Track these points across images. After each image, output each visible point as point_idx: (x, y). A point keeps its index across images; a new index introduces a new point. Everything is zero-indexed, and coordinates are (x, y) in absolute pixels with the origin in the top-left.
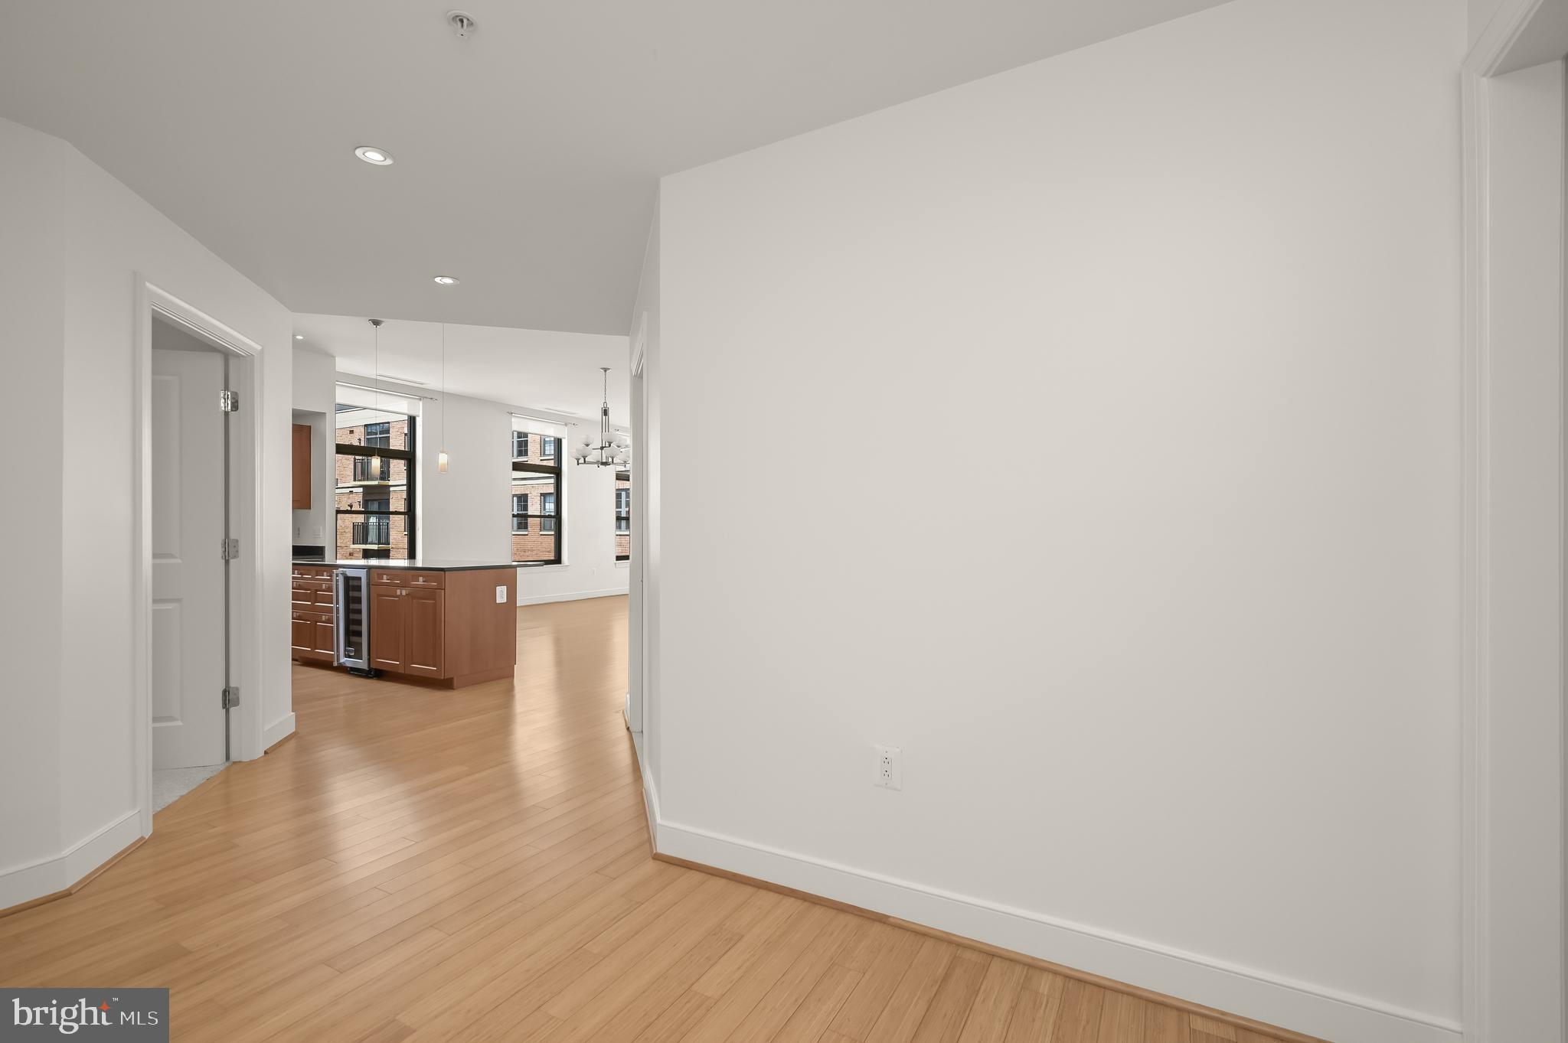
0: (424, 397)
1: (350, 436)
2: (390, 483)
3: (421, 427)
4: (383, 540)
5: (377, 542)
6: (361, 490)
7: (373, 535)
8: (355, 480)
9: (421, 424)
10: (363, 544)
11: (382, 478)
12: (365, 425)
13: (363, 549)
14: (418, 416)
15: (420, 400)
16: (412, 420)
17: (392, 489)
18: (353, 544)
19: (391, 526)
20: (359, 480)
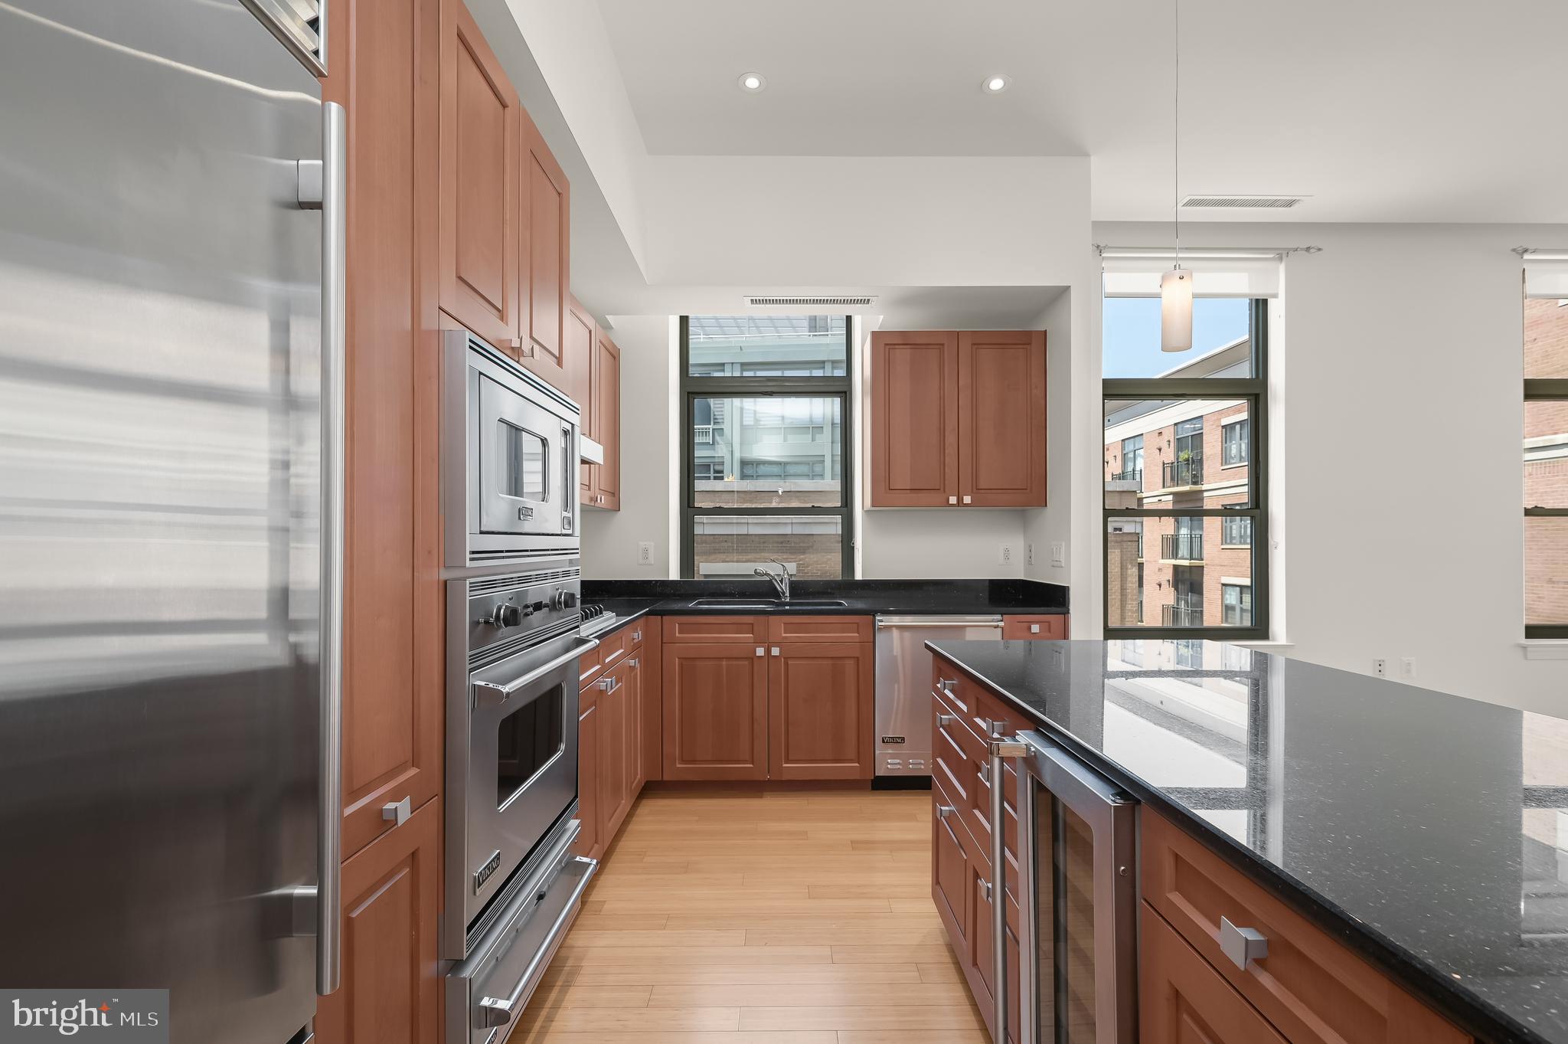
0: (1288, 251)
1: (1158, 439)
2: (1204, 487)
3: (1283, 320)
4: (1195, 555)
5: (1189, 557)
6: (1170, 497)
7: (1183, 550)
8: (1164, 487)
9: (1283, 313)
10: (1173, 558)
11: (1195, 483)
12: (1176, 424)
13: (1174, 565)
14: (1275, 296)
15: (1281, 259)
16: (1260, 308)
17: (1206, 494)
18: (1162, 558)
19: (1204, 538)
20: (1170, 487)
